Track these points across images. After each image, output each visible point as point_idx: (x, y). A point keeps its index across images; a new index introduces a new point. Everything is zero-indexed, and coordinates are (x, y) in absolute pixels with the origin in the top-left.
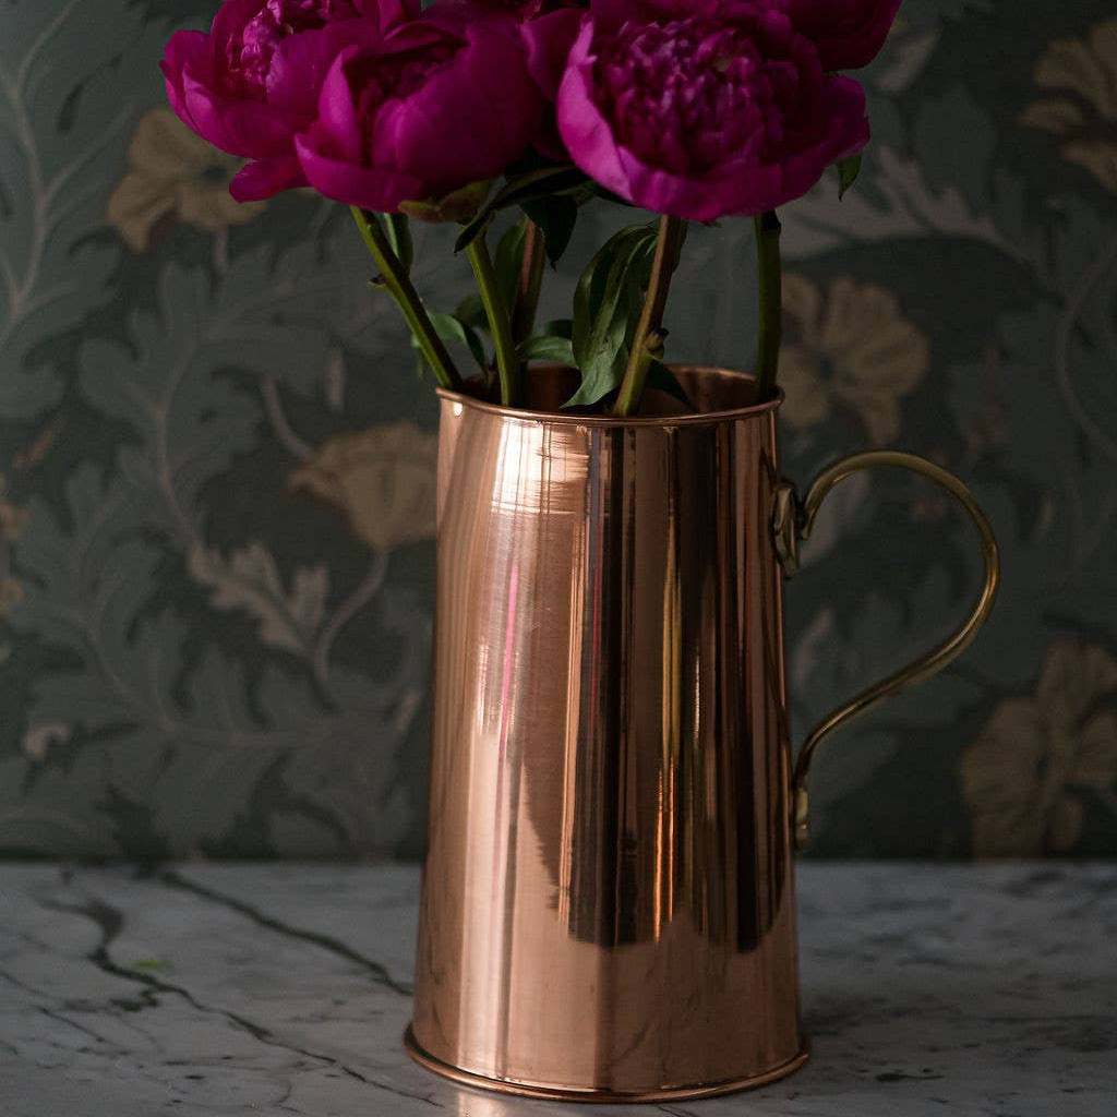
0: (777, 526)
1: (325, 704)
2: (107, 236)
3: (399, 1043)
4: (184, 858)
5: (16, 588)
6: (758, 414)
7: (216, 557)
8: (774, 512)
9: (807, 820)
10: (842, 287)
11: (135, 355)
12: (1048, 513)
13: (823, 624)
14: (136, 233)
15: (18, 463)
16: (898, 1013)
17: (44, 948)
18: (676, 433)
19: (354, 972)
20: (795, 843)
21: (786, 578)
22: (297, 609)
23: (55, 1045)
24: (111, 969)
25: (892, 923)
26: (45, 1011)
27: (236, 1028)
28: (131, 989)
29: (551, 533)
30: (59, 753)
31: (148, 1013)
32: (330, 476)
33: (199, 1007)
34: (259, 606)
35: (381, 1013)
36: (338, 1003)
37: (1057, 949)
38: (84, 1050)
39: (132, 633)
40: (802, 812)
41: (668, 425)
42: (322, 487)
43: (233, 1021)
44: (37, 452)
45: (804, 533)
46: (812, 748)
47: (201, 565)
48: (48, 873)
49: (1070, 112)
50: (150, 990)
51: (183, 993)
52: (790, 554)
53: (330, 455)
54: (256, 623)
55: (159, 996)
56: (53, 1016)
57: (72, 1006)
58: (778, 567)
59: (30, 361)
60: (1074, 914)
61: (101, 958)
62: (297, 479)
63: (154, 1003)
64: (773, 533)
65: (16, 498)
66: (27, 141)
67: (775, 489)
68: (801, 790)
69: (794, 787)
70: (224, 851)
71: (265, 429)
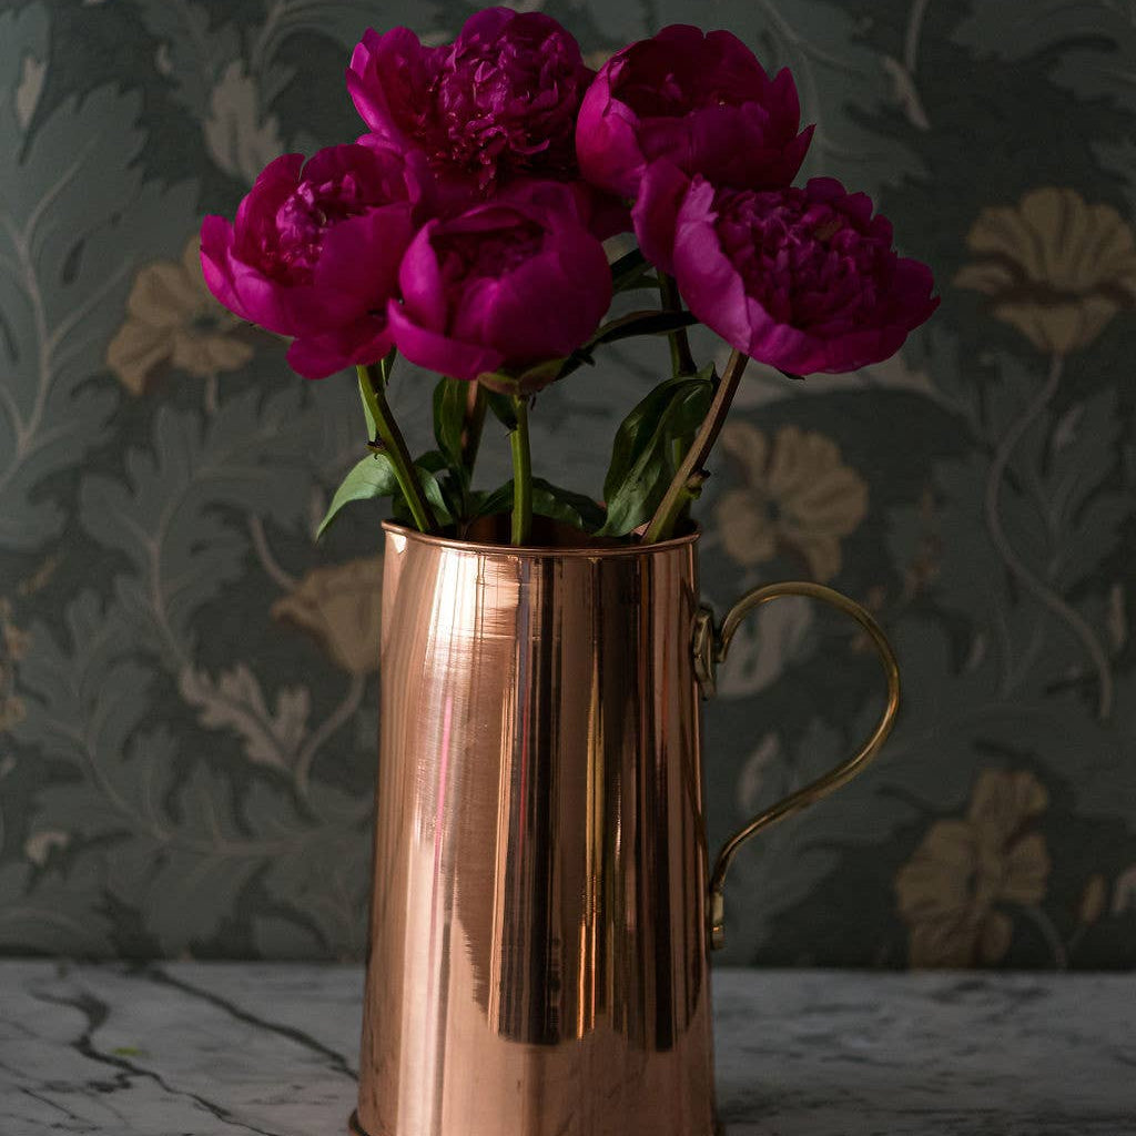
0: (696, 650)
1: (305, 816)
2: (106, 380)
3: (345, 1125)
4: (173, 957)
5: (19, 706)
6: (677, 546)
7: (205, 679)
8: (694, 638)
9: (722, 923)
10: (788, 436)
11: (131, 490)
12: (979, 647)
13: (768, 749)
14: (133, 379)
15: (23, 589)
16: (815, 1105)
17: (33, 1035)
18: (599, 562)
19: (316, 1061)
20: (711, 945)
21: (703, 699)
22: (280, 728)
23: (32, 1121)
24: (93, 1055)
25: (821, 1024)
26: (26, 1091)
27: (201, 1109)
28: (107, 1072)
29: (486, 655)
30: (59, 859)
31: (121, 1095)
32: (311, 605)
33: (168, 1090)
34: (246, 725)
35: (335, 1097)
36: (298, 1088)
37: (971, 1050)
38: (58, 1126)
39: (127, 748)
40: (718, 914)
41: (594, 556)
42: (304, 615)
43: (198, 1102)
44: (40, 580)
45: (721, 656)
46: (727, 857)
47: (191, 686)
48: (46, 969)
49: (1001, 274)
50: (126, 1072)
51: (156, 1077)
52: (707, 675)
53: (310, 586)
54: (242, 740)
55: (133, 1079)
56: (32, 1095)
57: (51, 1087)
58: (696, 685)
59: (36, 495)
60: (994, 1019)
61: (84, 1046)
62: (282, 607)
63: (127, 1086)
64: (692, 656)
65: (21, 622)
66: (34, 291)
67: (695, 616)
68: (717, 895)
69: (711, 891)
70: (209, 952)
71: (251, 561)
